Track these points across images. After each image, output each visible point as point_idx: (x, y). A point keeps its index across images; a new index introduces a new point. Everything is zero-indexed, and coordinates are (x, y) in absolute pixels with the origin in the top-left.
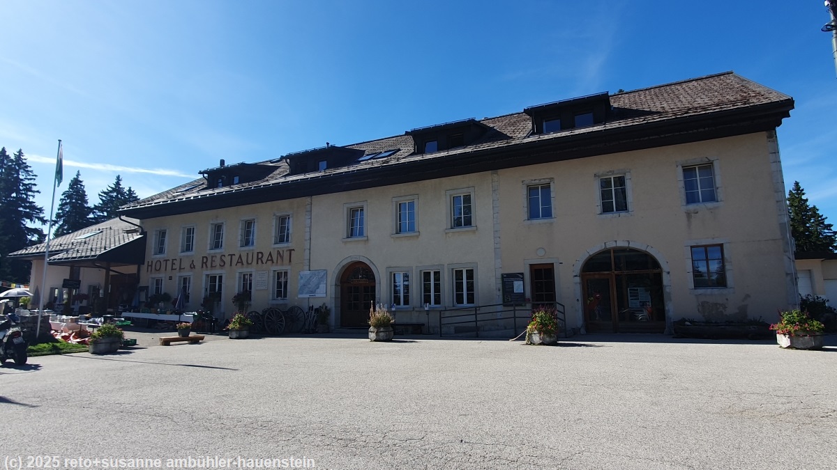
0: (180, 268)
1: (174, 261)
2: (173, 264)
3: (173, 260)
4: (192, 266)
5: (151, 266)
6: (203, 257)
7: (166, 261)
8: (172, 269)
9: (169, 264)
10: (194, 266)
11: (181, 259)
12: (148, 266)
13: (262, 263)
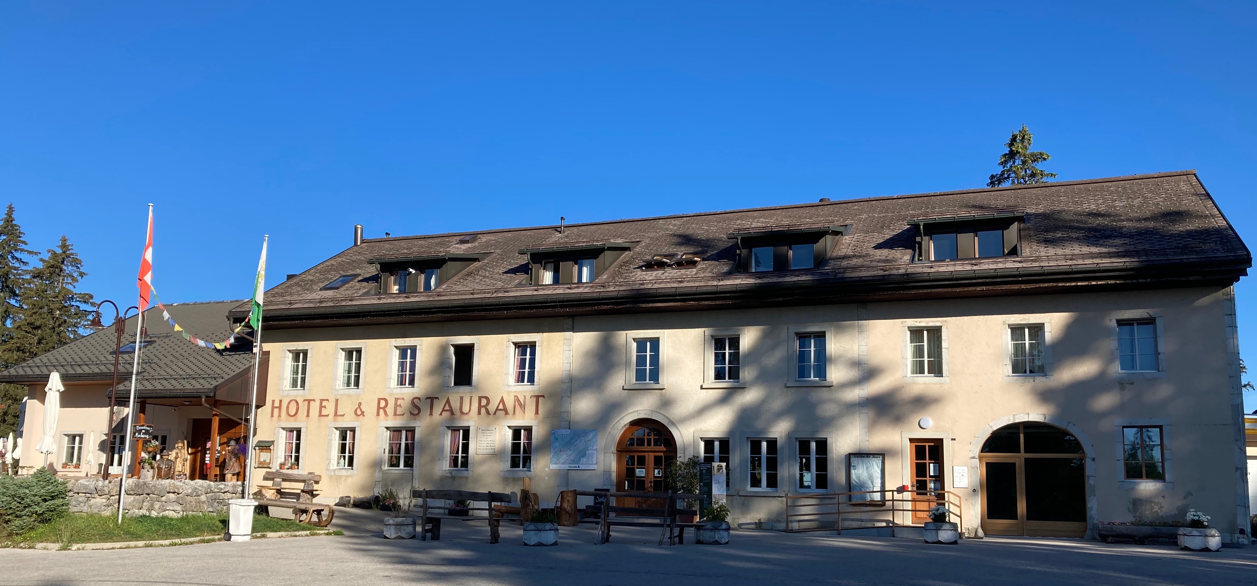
0: (336, 415)
1: (324, 403)
2: (321, 407)
3: (322, 401)
4: (359, 412)
5: (280, 407)
6: (379, 400)
7: (309, 401)
8: (320, 415)
9: (315, 407)
10: (363, 413)
11: (337, 400)
12: (273, 408)
13: (488, 413)
